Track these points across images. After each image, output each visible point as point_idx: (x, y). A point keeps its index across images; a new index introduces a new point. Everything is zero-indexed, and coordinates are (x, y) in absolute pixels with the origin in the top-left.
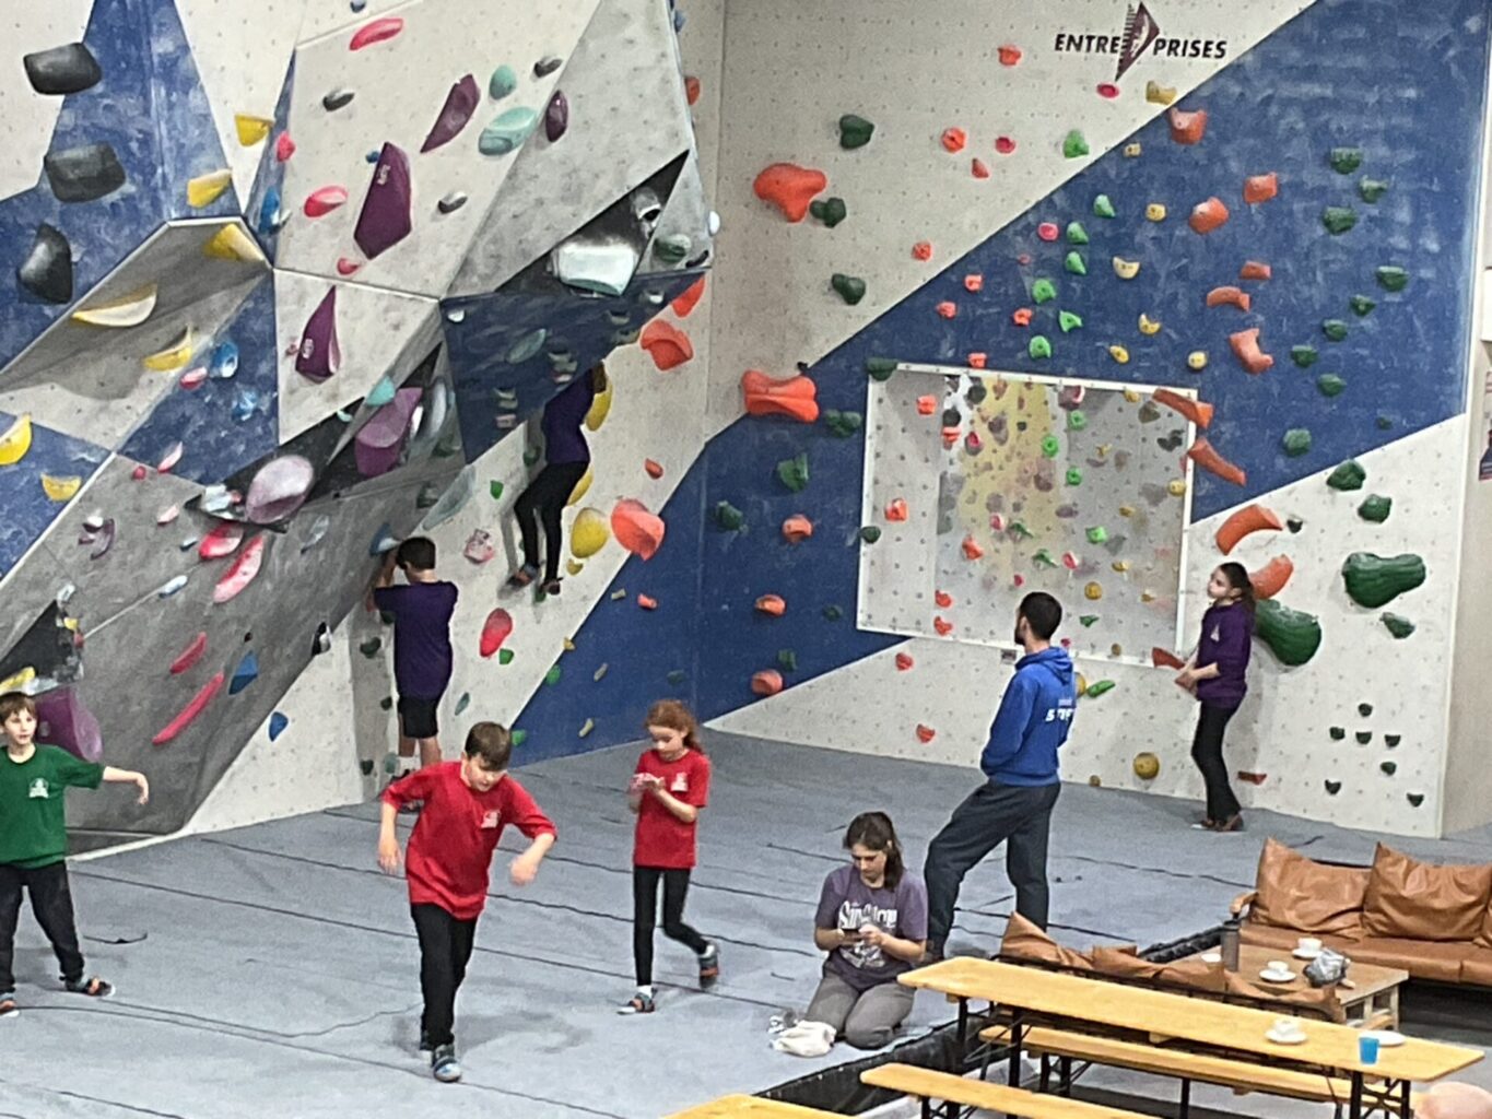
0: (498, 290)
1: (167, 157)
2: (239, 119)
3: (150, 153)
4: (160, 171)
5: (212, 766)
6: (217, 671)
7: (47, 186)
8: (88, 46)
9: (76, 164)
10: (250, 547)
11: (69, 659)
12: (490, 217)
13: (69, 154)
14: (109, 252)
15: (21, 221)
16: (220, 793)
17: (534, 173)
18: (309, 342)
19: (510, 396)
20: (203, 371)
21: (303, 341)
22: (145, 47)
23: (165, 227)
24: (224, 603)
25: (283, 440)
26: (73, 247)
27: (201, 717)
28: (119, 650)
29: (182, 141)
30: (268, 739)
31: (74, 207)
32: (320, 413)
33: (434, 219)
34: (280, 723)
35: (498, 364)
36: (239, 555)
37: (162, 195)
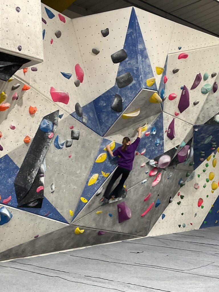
0: (204, 124)
1: (142, 73)
2: (157, 68)
3: (138, 72)
4: (140, 76)
5: (152, 223)
6: (153, 202)
7: (117, 85)
8: (124, 49)
9: (123, 78)
10: (158, 175)
11: (124, 193)
12: (203, 108)
13: (121, 76)
14: (130, 98)
15: (111, 94)
16: (153, 229)
17: (211, 99)
18: (170, 130)
19: (204, 152)
20: (149, 132)
21: (168, 129)
22: (137, 47)
23: (142, 90)
24: (154, 186)
25: (165, 152)
26: (122, 99)
27: (150, 211)
28: (134, 195)
29: (145, 70)
30: (162, 219)
31: (122, 89)
32: (172, 147)
33: (193, 107)
34: (164, 216)
35: (202, 144)
36: (156, 176)
37: (141, 82)
